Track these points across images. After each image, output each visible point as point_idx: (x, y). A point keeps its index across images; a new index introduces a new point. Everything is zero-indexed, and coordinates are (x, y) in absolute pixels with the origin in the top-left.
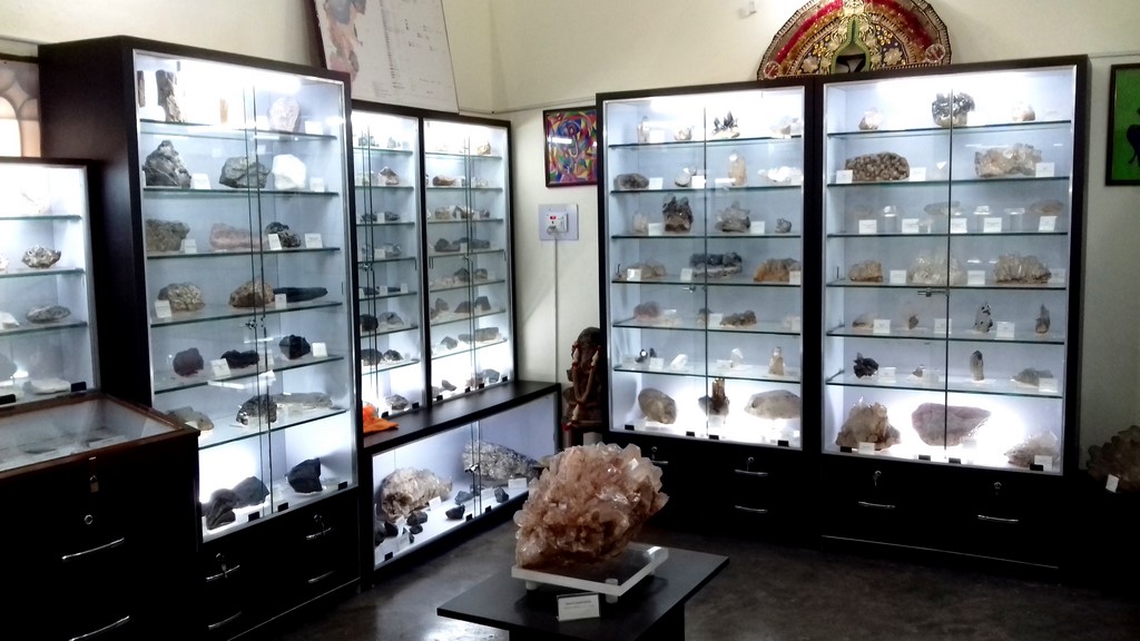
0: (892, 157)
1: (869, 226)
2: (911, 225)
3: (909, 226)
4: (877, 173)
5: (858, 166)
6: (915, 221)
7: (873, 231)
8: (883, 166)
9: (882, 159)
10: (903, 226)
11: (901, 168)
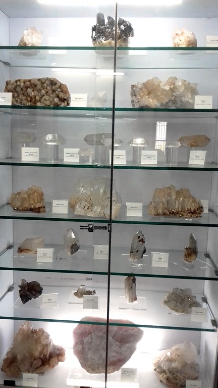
0: (53, 82)
1: (31, 154)
2: (72, 155)
3: (71, 156)
4: (38, 98)
5: (18, 89)
6: (77, 150)
7: (35, 159)
8: (43, 92)
9: (43, 83)
10: (65, 155)
11: (61, 95)
